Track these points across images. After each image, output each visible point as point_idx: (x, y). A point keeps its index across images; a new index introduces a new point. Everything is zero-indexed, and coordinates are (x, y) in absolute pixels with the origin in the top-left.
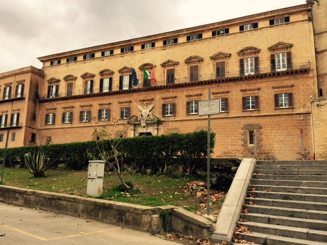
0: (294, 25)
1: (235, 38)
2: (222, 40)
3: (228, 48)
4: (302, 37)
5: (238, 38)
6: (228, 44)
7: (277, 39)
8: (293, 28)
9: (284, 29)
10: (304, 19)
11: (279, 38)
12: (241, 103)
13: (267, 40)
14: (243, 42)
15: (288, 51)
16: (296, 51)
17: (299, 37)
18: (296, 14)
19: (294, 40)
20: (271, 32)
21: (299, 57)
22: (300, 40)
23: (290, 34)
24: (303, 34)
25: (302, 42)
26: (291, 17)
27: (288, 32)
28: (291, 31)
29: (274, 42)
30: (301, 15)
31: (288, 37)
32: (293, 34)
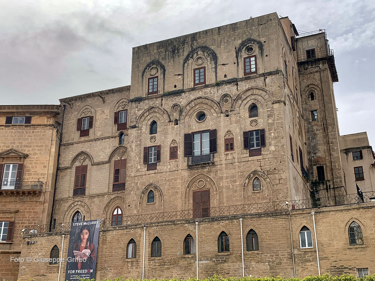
0: (35, 128)
4: (42, 146)
7: (11, 143)
8: (33, 132)
9: (23, 132)
10: (48, 123)
11: (14, 143)
15: (20, 163)
16: (31, 164)
17: (37, 146)
18: (40, 114)
19: (31, 149)
20: (6, 133)
21: (33, 173)
22: (38, 150)
23: (28, 139)
24: (44, 143)
25: (41, 154)
26: (33, 118)
27: (26, 137)
28: (30, 136)
29: (7, 147)
30: (45, 117)
31: (24, 143)
32: (32, 140)
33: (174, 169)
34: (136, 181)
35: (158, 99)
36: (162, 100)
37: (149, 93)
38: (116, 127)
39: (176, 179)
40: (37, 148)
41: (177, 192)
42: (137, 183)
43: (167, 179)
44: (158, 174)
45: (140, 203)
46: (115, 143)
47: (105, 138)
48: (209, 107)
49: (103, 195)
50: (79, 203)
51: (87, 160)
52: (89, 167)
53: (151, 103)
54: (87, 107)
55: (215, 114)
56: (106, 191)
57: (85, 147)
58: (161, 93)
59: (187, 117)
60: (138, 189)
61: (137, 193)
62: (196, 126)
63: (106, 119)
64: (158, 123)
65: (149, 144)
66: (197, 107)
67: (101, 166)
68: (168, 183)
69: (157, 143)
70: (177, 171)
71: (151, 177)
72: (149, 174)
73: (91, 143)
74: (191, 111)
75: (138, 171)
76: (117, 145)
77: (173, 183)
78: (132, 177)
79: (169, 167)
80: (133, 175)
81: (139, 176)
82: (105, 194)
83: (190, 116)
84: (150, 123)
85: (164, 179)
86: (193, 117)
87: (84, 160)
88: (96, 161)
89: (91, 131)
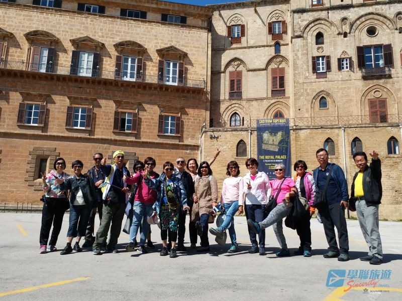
0: (191, 29)
1: (113, 24)
2: (92, 21)
3: (100, 34)
4: (199, 47)
5: (117, 25)
6: (101, 30)
7: (169, 41)
8: (189, 33)
9: (179, 32)
10: (203, 26)
11: (172, 41)
12: (112, 120)
13: (157, 39)
14: (124, 32)
15: (180, 61)
17: (194, 47)
18: (194, 16)
19: (188, 49)
20: (162, 30)
21: (193, 73)
22: (196, 51)
23: (184, 39)
24: (200, 44)
25: (198, 54)
26: (188, 19)
27: (183, 37)
28: (186, 36)
29: (165, 44)
30: (200, 20)
31: (182, 42)
32: (188, 40)
33: (347, 78)
34: (305, 87)
35: (324, 12)
36: (328, 13)
37: (313, 5)
38: (270, 37)
39: (349, 88)
40: (194, 49)
41: (351, 100)
42: (306, 90)
43: (340, 87)
44: (330, 83)
45: (311, 108)
46: (271, 51)
47: (260, 47)
48: (381, 23)
49: (261, 99)
50: (237, 105)
51: (241, 66)
52: (244, 73)
53: (316, 15)
54: (237, 15)
55: (388, 30)
56: (265, 96)
57: (238, 54)
58: (327, 5)
59: (357, 31)
60: (308, 95)
61: (307, 98)
62: (367, 41)
63: (259, 28)
64: (325, 35)
65: (316, 54)
66: (368, 22)
67: (258, 72)
68: (341, 91)
69: (325, 53)
70: (350, 80)
71: (321, 85)
72: (319, 82)
73: (244, 50)
74: (361, 25)
75: (306, 78)
76: (274, 54)
77: (346, 91)
78: (300, 84)
79: (341, 76)
80: (301, 81)
81: (308, 83)
82: (264, 99)
83: (361, 31)
84: (315, 33)
85: (336, 87)
86: (363, 31)
87: (238, 66)
88: (251, 67)
89: (243, 39)
